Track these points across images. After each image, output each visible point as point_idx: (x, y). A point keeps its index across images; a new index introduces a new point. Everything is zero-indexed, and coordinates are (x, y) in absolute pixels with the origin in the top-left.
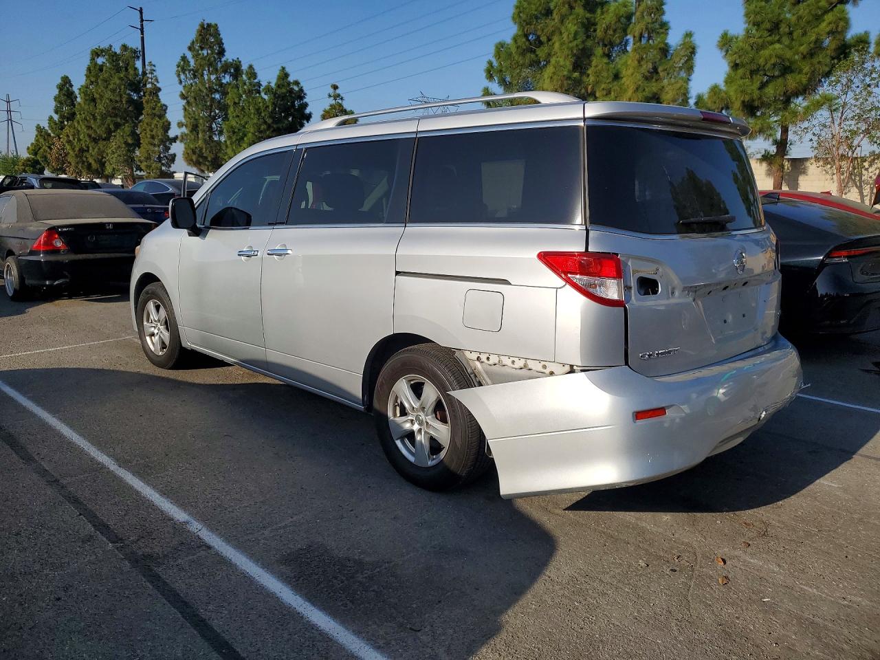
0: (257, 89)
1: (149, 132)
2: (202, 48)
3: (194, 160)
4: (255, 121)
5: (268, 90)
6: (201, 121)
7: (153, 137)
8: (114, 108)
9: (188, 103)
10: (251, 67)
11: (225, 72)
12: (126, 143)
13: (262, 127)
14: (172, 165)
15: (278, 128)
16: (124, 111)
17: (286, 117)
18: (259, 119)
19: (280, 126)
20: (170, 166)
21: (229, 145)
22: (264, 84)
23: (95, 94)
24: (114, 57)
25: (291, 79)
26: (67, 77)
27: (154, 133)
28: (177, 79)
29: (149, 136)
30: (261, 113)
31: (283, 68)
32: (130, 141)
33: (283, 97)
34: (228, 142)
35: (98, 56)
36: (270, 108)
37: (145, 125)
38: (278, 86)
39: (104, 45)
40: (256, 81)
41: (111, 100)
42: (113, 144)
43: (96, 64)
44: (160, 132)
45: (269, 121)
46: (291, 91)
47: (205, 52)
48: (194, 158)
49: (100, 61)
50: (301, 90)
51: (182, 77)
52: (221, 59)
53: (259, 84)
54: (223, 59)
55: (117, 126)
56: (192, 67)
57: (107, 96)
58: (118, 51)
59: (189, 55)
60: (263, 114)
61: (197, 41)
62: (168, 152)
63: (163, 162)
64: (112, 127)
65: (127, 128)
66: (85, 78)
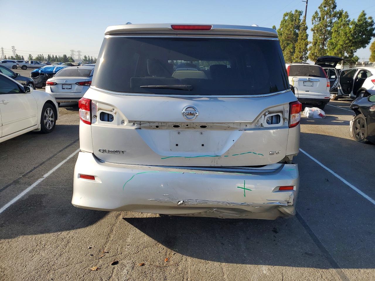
0: (348, 23)
1: (299, 47)
2: (325, 7)
3: (313, 58)
4: (343, 39)
5: (353, 23)
6: (318, 41)
7: (300, 49)
8: (288, 37)
9: (314, 33)
10: (346, 13)
11: (335, 16)
12: (290, 52)
13: (347, 42)
14: (307, 60)
15: (356, 42)
16: (292, 38)
17: (362, 36)
18: (345, 38)
19: (357, 40)
20: (306, 61)
21: (329, 51)
22: (352, 20)
23: (282, 32)
24: (292, 16)
25: (367, 16)
26: (275, 26)
27: (301, 47)
28: (312, 22)
29: (299, 48)
30: (347, 35)
31: (364, 11)
32: (292, 51)
33: (360, 26)
34: (328, 50)
35: (286, 16)
36: (352, 32)
37: (298, 43)
38: (359, 21)
39: (289, 11)
40: (347, 19)
41: (287, 34)
42: (285, 52)
43: (285, 19)
44: (304, 46)
45: (351, 38)
46: (366, 22)
47: (326, 9)
48: (313, 57)
49: (286, 18)
50: (373, 21)
51: (314, 21)
52: (334, 10)
53: (349, 21)
54: (335, 11)
55: (288, 44)
56: (319, 16)
57: (286, 32)
58: (294, 13)
59: (319, 10)
60: (348, 35)
61: (323, 3)
62: (306, 55)
63: (304, 59)
64: (286, 45)
65: (291, 45)
66: (280, 26)
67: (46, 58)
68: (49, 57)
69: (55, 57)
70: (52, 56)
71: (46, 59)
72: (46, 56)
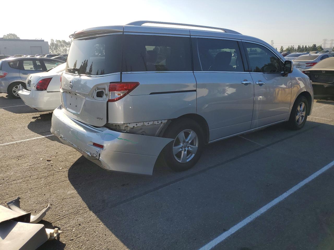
67: (296, 48)
68: (299, 47)
69: (304, 47)
70: (301, 47)
71: (296, 50)
72: (296, 47)
